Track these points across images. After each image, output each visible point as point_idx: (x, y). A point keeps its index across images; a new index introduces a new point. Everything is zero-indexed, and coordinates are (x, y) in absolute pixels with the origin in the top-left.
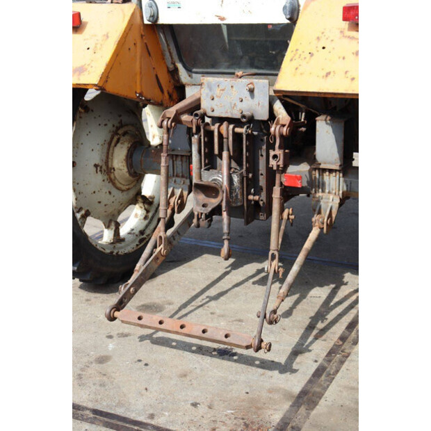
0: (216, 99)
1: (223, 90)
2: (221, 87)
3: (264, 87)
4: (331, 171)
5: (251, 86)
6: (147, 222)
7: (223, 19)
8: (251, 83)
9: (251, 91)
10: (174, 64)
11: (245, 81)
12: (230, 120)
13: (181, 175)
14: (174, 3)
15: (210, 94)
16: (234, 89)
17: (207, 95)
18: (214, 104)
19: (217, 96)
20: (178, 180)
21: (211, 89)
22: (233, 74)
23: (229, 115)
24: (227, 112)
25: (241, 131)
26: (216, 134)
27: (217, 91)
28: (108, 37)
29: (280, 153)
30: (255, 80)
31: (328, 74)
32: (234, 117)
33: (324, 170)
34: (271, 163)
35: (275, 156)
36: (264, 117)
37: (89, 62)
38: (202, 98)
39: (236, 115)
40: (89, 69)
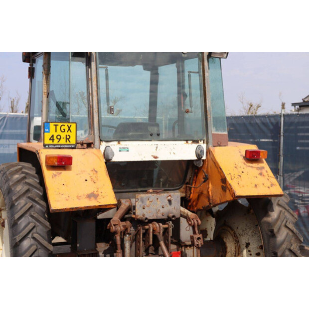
0: (146, 208)
1: (151, 202)
2: (150, 200)
3: (178, 197)
5: (169, 197)
7: (156, 157)
9: (170, 201)
11: (166, 195)
12: (158, 221)
14: (124, 148)
15: (142, 205)
16: (159, 200)
17: (140, 206)
18: (145, 211)
19: (147, 206)
21: (142, 201)
23: (155, 217)
24: (153, 216)
25: (166, 226)
26: (151, 231)
27: (148, 203)
28: (96, 172)
29: (200, 236)
30: (172, 193)
31: (256, 185)
32: (159, 218)
33: (186, 246)
34: (196, 243)
35: (199, 238)
36: (178, 216)
37: (96, 190)
38: (137, 208)
39: (160, 216)
40: (100, 194)
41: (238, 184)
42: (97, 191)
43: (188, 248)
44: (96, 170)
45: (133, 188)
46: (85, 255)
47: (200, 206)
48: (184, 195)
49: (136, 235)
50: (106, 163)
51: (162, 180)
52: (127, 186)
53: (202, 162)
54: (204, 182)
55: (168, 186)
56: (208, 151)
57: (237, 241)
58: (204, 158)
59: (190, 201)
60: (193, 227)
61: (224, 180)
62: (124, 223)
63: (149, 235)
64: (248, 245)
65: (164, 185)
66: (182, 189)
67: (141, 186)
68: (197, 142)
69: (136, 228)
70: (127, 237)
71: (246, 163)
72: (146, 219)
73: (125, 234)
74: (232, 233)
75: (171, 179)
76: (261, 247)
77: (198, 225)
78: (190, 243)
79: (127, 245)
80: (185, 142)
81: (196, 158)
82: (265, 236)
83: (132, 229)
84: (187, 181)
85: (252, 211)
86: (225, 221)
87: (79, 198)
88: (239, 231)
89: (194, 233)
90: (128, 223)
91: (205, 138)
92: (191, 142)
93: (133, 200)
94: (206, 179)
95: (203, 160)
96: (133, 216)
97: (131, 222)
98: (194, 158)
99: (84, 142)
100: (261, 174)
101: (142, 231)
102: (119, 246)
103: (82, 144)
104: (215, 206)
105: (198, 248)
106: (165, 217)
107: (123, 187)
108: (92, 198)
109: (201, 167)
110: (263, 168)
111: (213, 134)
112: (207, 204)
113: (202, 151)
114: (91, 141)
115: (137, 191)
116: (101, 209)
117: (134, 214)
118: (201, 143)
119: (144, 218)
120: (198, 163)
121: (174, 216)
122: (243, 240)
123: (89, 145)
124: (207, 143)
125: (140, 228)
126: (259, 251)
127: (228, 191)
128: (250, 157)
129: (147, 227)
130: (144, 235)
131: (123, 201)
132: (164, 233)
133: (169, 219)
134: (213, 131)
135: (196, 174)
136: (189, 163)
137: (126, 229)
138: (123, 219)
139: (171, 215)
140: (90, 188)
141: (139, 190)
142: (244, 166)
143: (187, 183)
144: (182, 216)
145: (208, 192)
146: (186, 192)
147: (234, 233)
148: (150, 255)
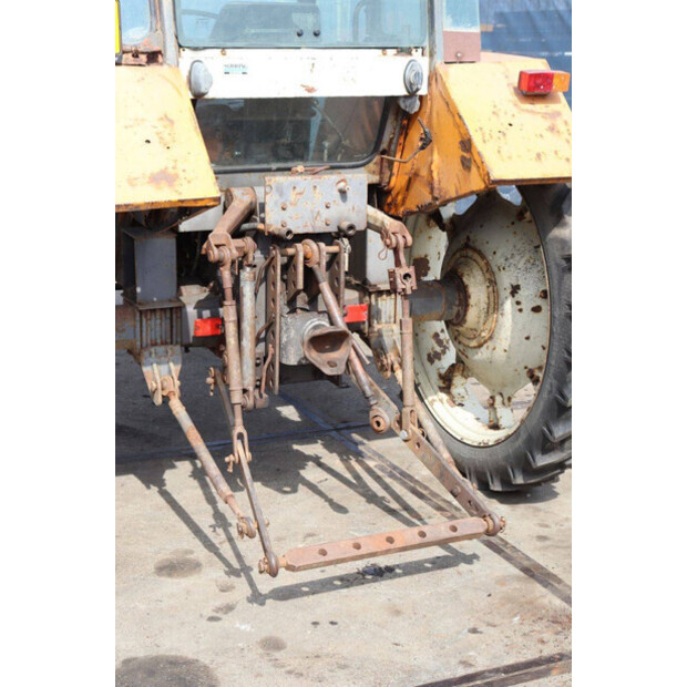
0: (289, 208)
1: (300, 194)
2: (298, 190)
3: (361, 184)
5: (342, 185)
7: (310, 90)
8: (342, 180)
9: (343, 193)
11: (334, 177)
12: (317, 237)
14: (236, 66)
15: (282, 201)
16: (317, 191)
17: (276, 203)
18: (285, 216)
19: (291, 204)
21: (281, 194)
23: (310, 230)
24: (306, 226)
25: (334, 249)
26: (301, 259)
27: (292, 196)
28: (172, 122)
29: (411, 270)
30: (348, 175)
31: (539, 156)
32: (317, 231)
33: (380, 293)
34: (400, 286)
35: (406, 276)
36: (360, 226)
37: (172, 164)
38: (267, 208)
39: (320, 228)
40: (182, 175)
41: (499, 152)
42: (174, 168)
43: (384, 296)
44: (170, 117)
45: (259, 162)
46: (154, 310)
47: (412, 204)
48: (375, 179)
49: (267, 269)
50: (194, 102)
51: (327, 144)
52: (246, 156)
53: (418, 103)
54: (422, 148)
55: (340, 158)
56: (434, 76)
57: (492, 282)
58: (423, 91)
59: (389, 192)
60: (396, 251)
61: (467, 144)
62: (239, 242)
63: (295, 268)
64: (515, 290)
65: (331, 156)
66: (371, 165)
67: (278, 159)
68: (408, 51)
69: (266, 252)
70: (246, 274)
71: (519, 104)
72: (289, 232)
73: (241, 267)
74: (482, 263)
75: (347, 143)
76: (544, 295)
77: (406, 247)
78: (387, 287)
79: (247, 289)
80: (380, 51)
81: (403, 92)
82: (554, 271)
83: (258, 254)
84: (384, 146)
85: (528, 215)
86: (468, 238)
87: (132, 182)
88: (497, 261)
89: (398, 263)
90: (248, 242)
91: (426, 44)
92: (394, 51)
93: (260, 191)
94: (426, 142)
95: (421, 98)
96: (261, 226)
97: (255, 239)
98: (401, 91)
99: (141, 49)
100: (552, 129)
101: (280, 261)
102: (229, 293)
103: (136, 55)
104: (444, 204)
105: (405, 296)
106: (333, 229)
107: (236, 160)
108: (163, 183)
109: (417, 114)
110: (558, 114)
111: (446, 34)
112: (428, 199)
113: (418, 75)
114: (156, 48)
115: (269, 170)
116: (186, 208)
117: (263, 221)
118: (417, 55)
119: (284, 231)
120: (408, 102)
121: (351, 227)
122: (506, 280)
123: (153, 57)
124: (432, 55)
125: (276, 252)
126: (539, 302)
127: (474, 169)
128: (529, 89)
129: (291, 251)
130: (285, 268)
131: (236, 192)
132: (329, 265)
133: (340, 234)
134: (445, 24)
135: (404, 131)
136: (390, 103)
137: (245, 256)
138: (237, 233)
139: (345, 225)
140: (157, 160)
141: (274, 166)
142: (515, 110)
143: (384, 152)
144: (369, 226)
145: (431, 172)
146: (381, 173)
147: (487, 264)
148: (299, 311)
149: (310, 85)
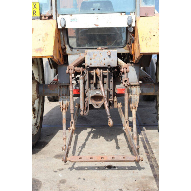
0: (92, 59)
1: (96, 55)
3: (115, 53)
4: (135, 85)
6: (36, 119)
8: (109, 52)
9: (109, 56)
10: (64, 45)
11: (107, 51)
12: (100, 68)
13: (64, 94)
14: (74, 19)
15: (90, 57)
16: (101, 54)
17: (88, 58)
18: (91, 61)
19: (93, 58)
20: (64, 97)
21: (90, 55)
22: (96, 48)
23: (99, 66)
24: (98, 65)
26: (95, 74)
27: (93, 56)
28: (48, 35)
29: (127, 79)
30: (111, 51)
32: (101, 66)
33: (132, 85)
34: (124, 84)
35: (126, 81)
38: (86, 59)
39: (102, 65)
41: (146, 44)
42: (43, 47)
43: (133, 87)
44: (48, 33)
46: (62, 86)
54: (132, 43)
59: (133, 56)
62: (79, 69)
68: (129, 13)
70: (80, 77)
80: (120, 14)
81: (127, 26)
84: (128, 42)
90: (81, 68)
92: (125, 14)
94: (133, 41)
99: (46, 15)
102: (71, 82)
103: (45, 17)
105: (126, 87)
106: (106, 66)
108: (39, 51)
111: (141, 8)
115: (93, 48)
118: (132, 14)
127: (139, 49)
134: (141, 5)
138: (78, 66)
143: (129, 44)
148: (98, 89)
149: (97, 24)
